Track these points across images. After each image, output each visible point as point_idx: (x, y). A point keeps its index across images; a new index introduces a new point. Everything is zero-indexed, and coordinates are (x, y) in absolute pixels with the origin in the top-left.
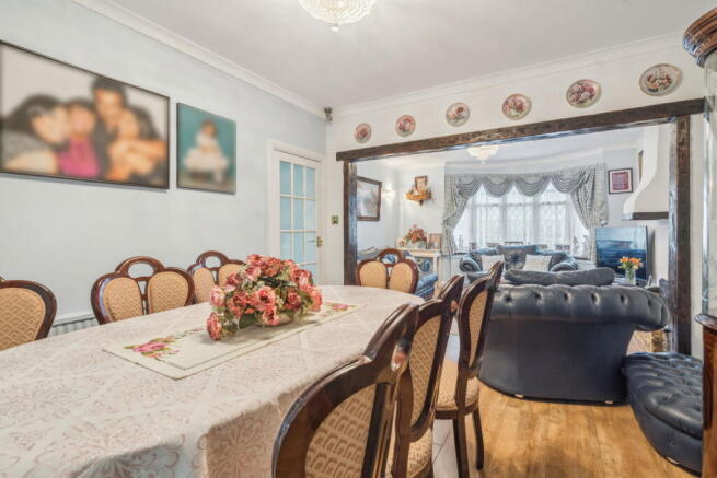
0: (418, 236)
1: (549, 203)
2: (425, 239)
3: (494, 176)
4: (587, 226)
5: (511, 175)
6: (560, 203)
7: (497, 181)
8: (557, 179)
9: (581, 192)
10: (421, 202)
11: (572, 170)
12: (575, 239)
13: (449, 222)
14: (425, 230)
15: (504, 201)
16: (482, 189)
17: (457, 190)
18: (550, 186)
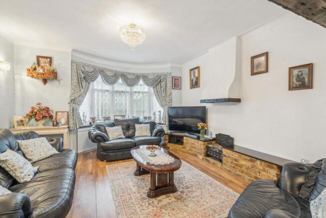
0: (43, 114)
1: (139, 92)
2: (51, 117)
3: (108, 70)
4: (162, 106)
5: (119, 72)
6: (145, 92)
7: (109, 74)
8: (145, 77)
9: (159, 87)
10: (45, 81)
11: (153, 74)
12: (154, 113)
13: (75, 101)
14: (51, 108)
15: (113, 88)
16: (100, 78)
17: (83, 76)
18: (141, 82)
